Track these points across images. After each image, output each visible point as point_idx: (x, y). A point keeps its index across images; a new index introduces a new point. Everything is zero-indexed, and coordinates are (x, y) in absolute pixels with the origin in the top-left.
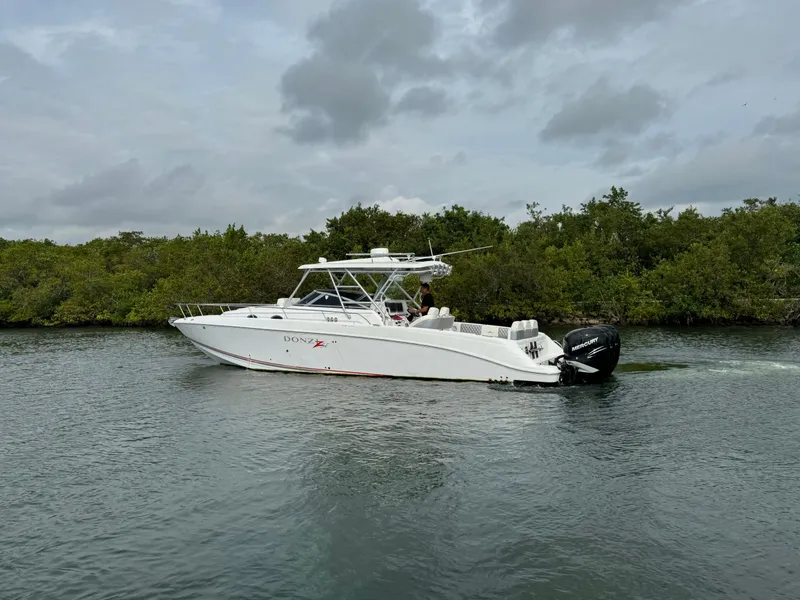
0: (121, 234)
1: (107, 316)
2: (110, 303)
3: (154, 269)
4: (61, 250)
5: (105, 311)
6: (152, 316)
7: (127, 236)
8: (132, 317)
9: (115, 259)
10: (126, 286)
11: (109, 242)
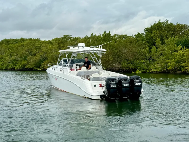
4: (43, 42)
7: (66, 37)
9: (62, 45)
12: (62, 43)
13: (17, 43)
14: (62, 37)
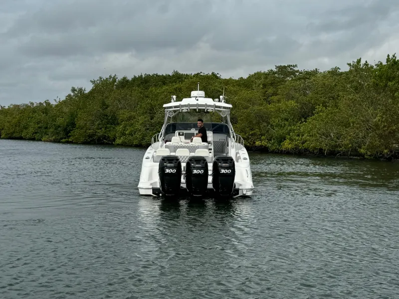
0: (277, 67)
1: (264, 143)
2: (268, 131)
5: (263, 137)
6: (305, 145)
7: (282, 69)
8: (287, 145)
9: (271, 90)
10: (283, 116)
11: (266, 75)
12: (272, 84)
13: (164, 84)
14: (272, 70)
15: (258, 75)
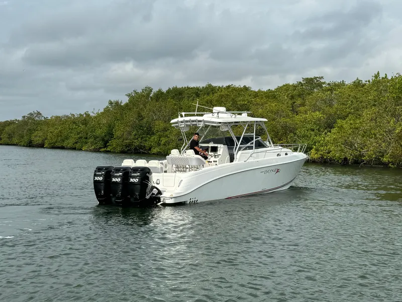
0: (304, 79)
2: (295, 141)
3: (332, 111)
4: (257, 94)
6: (330, 155)
7: (309, 81)
8: (313, 155)
9: (299, 102)
10: (309, 126)
12: (299, 95)
13: (197, 96)
15: (286, 87)
